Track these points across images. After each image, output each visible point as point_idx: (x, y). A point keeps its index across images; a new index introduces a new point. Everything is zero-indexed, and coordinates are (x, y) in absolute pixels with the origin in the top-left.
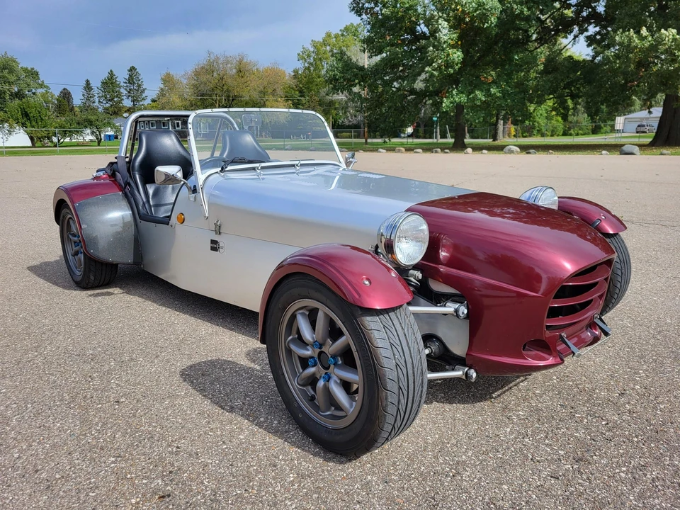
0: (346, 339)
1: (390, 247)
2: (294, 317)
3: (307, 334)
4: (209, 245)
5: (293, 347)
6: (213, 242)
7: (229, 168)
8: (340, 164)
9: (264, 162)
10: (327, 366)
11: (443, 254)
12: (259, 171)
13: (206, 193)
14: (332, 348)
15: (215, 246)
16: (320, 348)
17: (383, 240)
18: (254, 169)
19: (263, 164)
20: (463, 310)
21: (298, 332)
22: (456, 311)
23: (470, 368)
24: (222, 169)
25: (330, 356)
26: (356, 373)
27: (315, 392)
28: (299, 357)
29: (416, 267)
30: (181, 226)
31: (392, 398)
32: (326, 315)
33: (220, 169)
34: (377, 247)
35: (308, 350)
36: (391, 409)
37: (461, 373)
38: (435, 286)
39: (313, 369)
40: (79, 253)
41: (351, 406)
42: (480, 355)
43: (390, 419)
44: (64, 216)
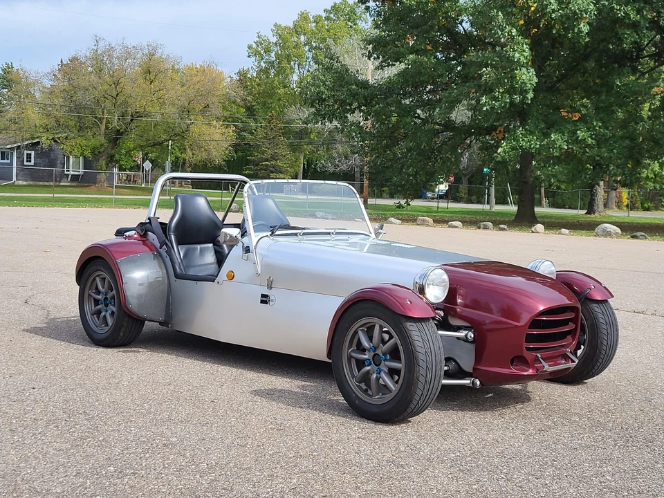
0: (395, 340)
2: (356, 332)
4: (259, 299)
5: (353, 355)
6: (263, 296)
7: (277, 233)
8: (370, 235)
10: (378, 363)
11: (459, 300)
12: (300, 237)
14: (383, 349)
15: (265, 299)
16: (374, 352)
17: (418, 286)
18: (296, 234)
19: (304, 231)
20: (471, 335)
21: (359, 342)
22: (466, 336)
23: (476, 378)
24: (272, 233)
25: (381, 355)
26: (400, 362)
28: (356, 359)
29: (440, 306)
30: (230, 282)
31: (422, 372)
33: (270, 233)
35: (365, 355)
36: (422, 379)
37: (469, 382)
38: (454, 322)
39: (368, 368)
40: (101, 312)
41: (395, 387)
42: (479, 367)
43: (420, 386)
44: (90, 275)
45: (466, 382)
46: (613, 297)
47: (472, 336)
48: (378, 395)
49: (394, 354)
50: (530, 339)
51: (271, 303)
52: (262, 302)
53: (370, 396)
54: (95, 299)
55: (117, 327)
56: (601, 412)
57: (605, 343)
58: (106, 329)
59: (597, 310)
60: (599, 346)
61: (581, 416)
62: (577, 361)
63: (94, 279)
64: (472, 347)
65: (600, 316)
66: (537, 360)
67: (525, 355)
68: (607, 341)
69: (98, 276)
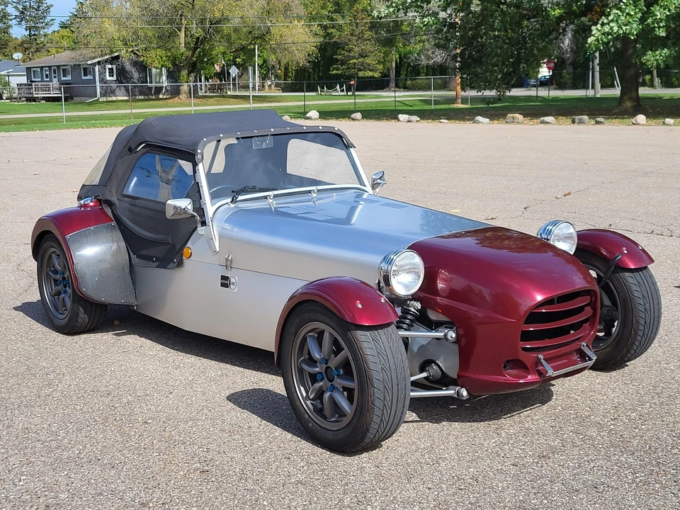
0: (346, 352)
1: (387, 279)
2: (304, 339)
3: (317, 356)
5: (304, 366)
6: (224, 278)
7: (240, 198)
9: (277, 190)
10: (331, 379)
11: (440, 285)
12: (271, 201)
13: (216, 226)
14: (334, 362)
15: (225, 282)
16: (326, 364)
17: (382, 274)
18: (266, 197)
19: (276, 192)
20: (452, 335)
21: (309, 353)
22: (445, 335)
23: (462, 387)
24: (233, 200)
25: (334, 369)
26: (353, 381)
27: (322, 404)
28: (309, 373)
29: (415, 297)
30: (188, 261)
32: (330, 334)
33: (231, 200)
34: (379, 282)
35: (317, 367)
37: (453, 392)
38: (433, 316)
39: (321, 384)
40: (61, 293)
41: (350, 409)
42: (467, 374)
43: (377, 412)
44: (45, 251)
45: (450, 392)
46: (653, 261)
47: (454, 335)
48: (333, 418)
49: (346, 369)
50: (526, 336)
51: (232, 287)
52: (223, 285)
53: (325, 417)
55: (74, 316)
56: (630, 420)
57: (642, 321)
58: (66, 313)
59: (630, 280)
60: (634, 325)
61: (600, 427)
62: (595, 358)
63: (50, 256)
64: (456, 347)
65: (634, 288)
66: (538, 362)
67: (521, 358)
68: (645, 319)
69: (54, 252)
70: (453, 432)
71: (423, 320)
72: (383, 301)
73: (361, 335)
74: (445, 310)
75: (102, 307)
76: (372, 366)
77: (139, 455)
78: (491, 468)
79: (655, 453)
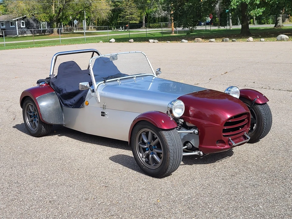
0: (158, 139)
1: (171, 111)
2: (141, 135)
3: (145, 141)
4: (101, 114)
5: (141, 145)
6: (102, 112)
7: (107, 81)
8: (154, 75)
9: (121, 77)
10: (152, 150)
11: (191, 113)
12: (118, 82)
13: (98, 92)
14: (153, 143)
15: (103, 114)
16: (150, 144)
17: (169, 109)
18: (116, 80)
20: (196, 131)
21: (142, 139)
22: (194, 132)
23: (200, 151)
24: (104, 82)
25: (153, 146)
26: (161, 150)
27: (149, 160)
28: (142, 148)
29: (181, 118)
30: (87, 106)
31: (172, 155)
32: (151, 133)
34: (167, 112)
35: (146, 145)
36: (172, 158)
37: (197, 153)
38: (188, 124)
39: (147, 152)
40: (33, 121)
41: (160, 161)
42: (202, 146)
43: (171, 161)
44: (26, 104)
45: (196, 153)
46: (269, 101)
47: (197, 132)
48: (153, 164)
49: (158, 146)
50: (224, 131)
51: (106, 116)
52: (102, 115)
53: (150, 164)
54: (30, 115)
55: (40, 129)
56: (263, 161)
57: (265, 124)
58: (36, 128)
59: (260, 108)
60: (262, 125)
61: (253, 164)
62: (250, 138)
63: (28, 106)
64: (198, 136)
65: (262, 111)
66: (229, 140)
67: (223, 139)
68: (266, 123)
69: (30, 104)
70: (198, 168)
71: (184, 126)
72: (171, 120)
73: (164, 133)
74: (193, 122)
75: (51, 125)
76: (169, 144)
77: (80, 181)
78: (214, 181)
79: (274, 172)
